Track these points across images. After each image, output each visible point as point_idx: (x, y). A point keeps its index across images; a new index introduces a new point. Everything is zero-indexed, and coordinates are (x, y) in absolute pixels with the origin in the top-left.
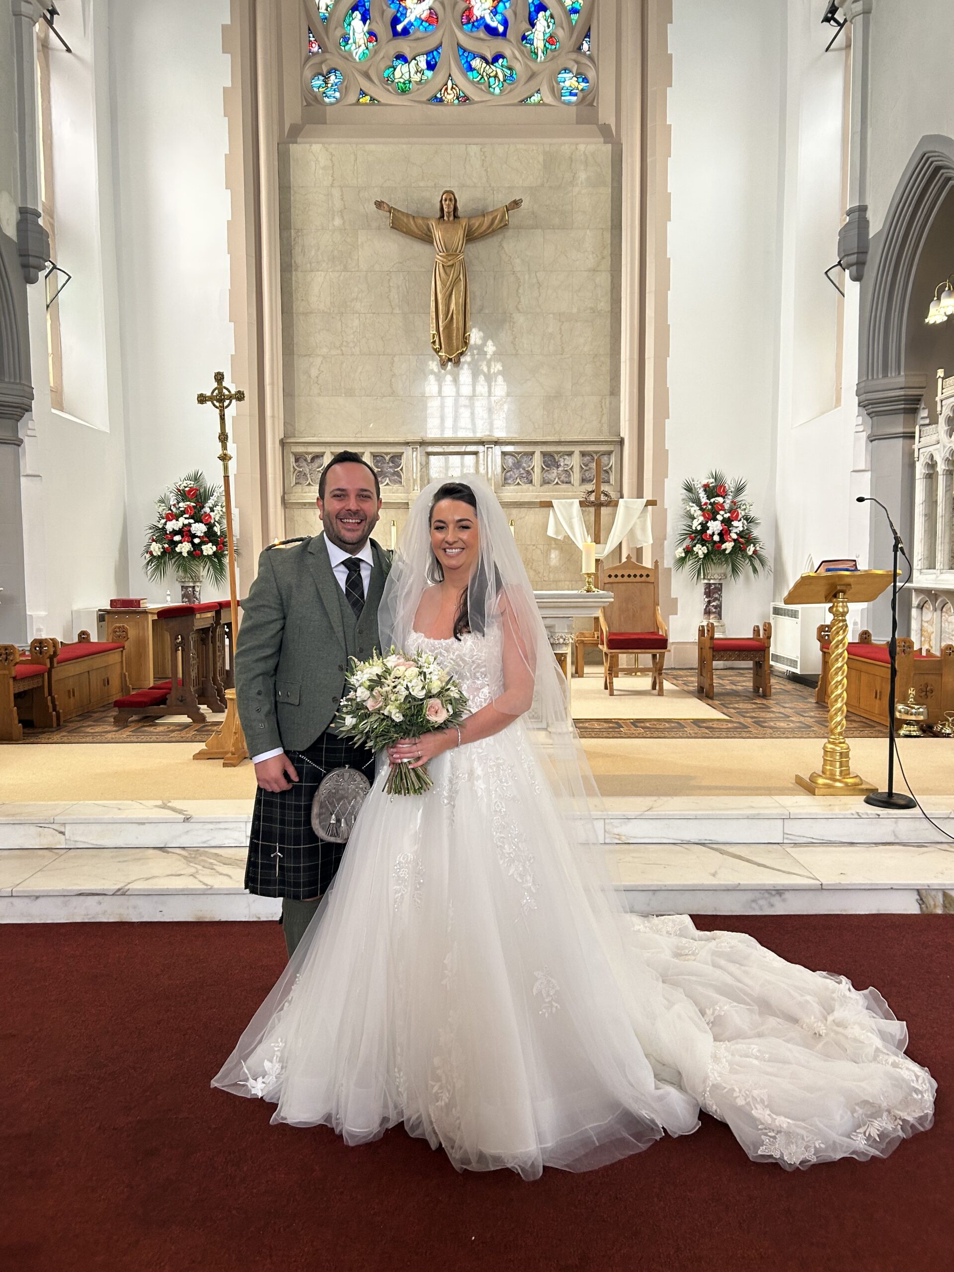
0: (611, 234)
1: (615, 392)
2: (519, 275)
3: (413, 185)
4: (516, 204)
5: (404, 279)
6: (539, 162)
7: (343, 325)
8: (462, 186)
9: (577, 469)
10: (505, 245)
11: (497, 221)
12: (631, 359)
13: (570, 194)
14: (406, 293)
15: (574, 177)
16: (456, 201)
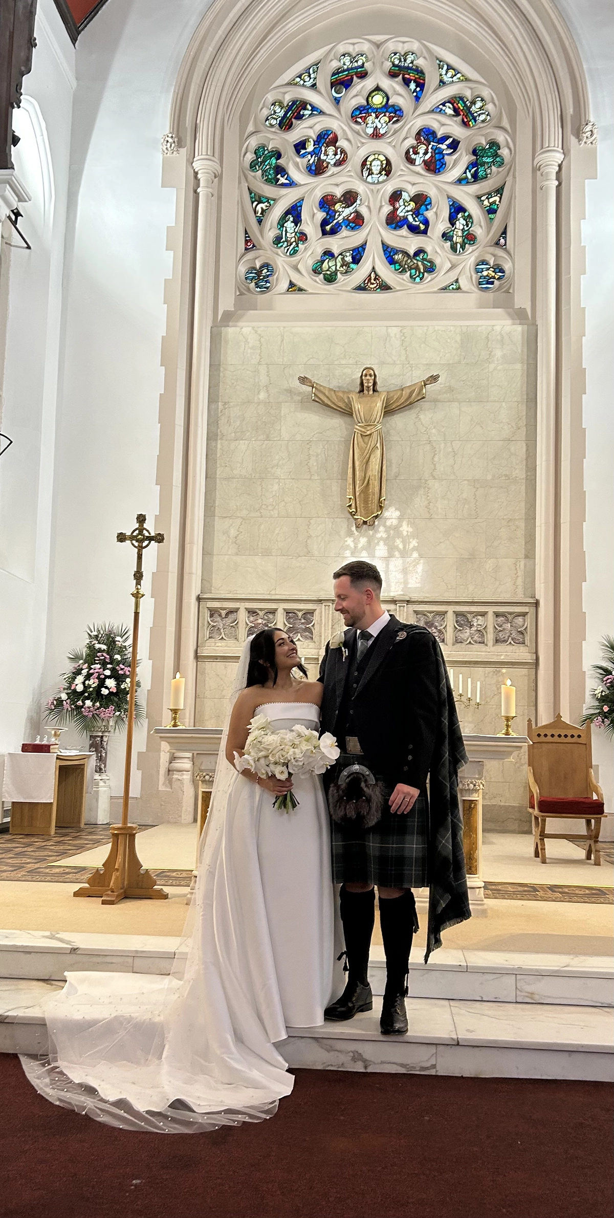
0: (527, 406)
1: (530, 554)
2: (434, 444)
3: (336, 363)
4: (434, 379)
5: (324, 448)
6: (456, 341)
7: (264, 490)
8: (382, 363)
9: (490, 629)
10: (422, 416)
11: (414, 395)
12: (547, 523)
13: (487, 370)
14: (324, 461)
15: (490, 354)
16: (375, 376)
